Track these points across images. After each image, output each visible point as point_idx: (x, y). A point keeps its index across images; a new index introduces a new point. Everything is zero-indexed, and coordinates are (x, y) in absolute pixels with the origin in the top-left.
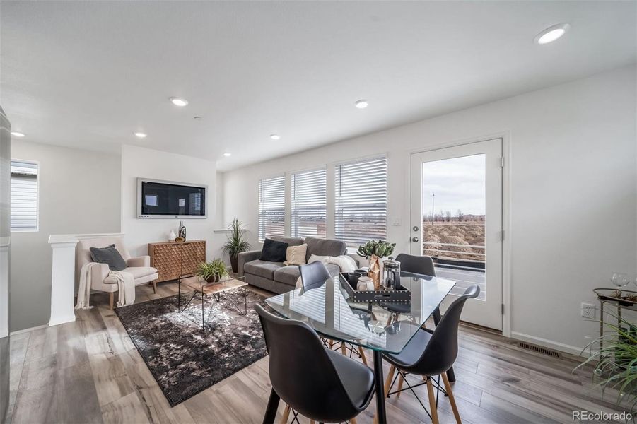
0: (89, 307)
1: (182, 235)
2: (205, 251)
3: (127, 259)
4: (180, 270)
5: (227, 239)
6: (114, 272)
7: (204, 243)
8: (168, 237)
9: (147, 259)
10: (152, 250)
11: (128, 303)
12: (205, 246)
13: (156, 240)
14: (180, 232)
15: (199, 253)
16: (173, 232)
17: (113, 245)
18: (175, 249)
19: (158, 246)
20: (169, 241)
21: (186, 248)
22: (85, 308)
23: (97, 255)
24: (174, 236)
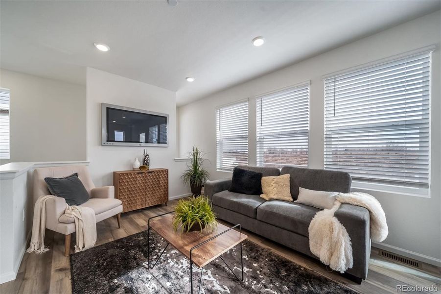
0: (43, 250)
1: (146, 162)
2: (168, 180)
3: (91, 189)
4: (144, 200)
5: (187, 167)
6: (71, 207)
7: (167, 171)
8: (132, 165)
9: (112, 189)
10: (118, 179)
11: (87, 247)
12: (167, 174)
13: (121, 169)
14: (144, 160)
15: (162, 182)
16: (137, 160)
17: (76, 174)
18: (139, 178)
19: (123, 174)
20: (134, 170)
21: (150, 177)
22: (39, 251)
23: (55, 187)
24: (138, 164)
